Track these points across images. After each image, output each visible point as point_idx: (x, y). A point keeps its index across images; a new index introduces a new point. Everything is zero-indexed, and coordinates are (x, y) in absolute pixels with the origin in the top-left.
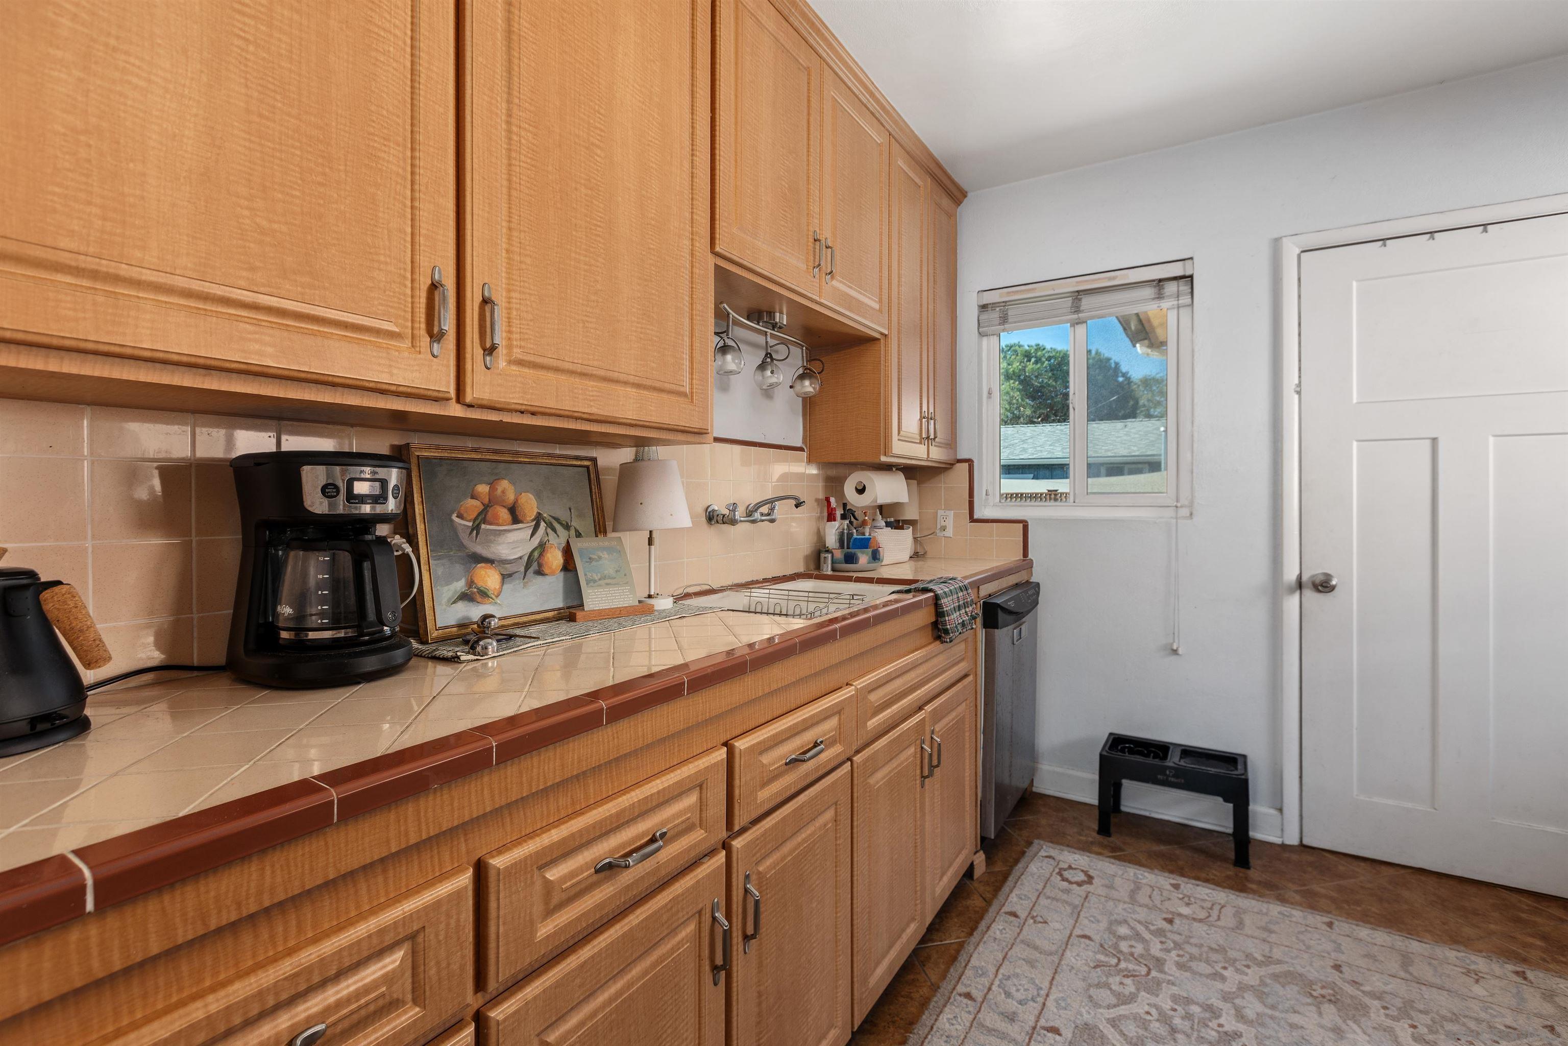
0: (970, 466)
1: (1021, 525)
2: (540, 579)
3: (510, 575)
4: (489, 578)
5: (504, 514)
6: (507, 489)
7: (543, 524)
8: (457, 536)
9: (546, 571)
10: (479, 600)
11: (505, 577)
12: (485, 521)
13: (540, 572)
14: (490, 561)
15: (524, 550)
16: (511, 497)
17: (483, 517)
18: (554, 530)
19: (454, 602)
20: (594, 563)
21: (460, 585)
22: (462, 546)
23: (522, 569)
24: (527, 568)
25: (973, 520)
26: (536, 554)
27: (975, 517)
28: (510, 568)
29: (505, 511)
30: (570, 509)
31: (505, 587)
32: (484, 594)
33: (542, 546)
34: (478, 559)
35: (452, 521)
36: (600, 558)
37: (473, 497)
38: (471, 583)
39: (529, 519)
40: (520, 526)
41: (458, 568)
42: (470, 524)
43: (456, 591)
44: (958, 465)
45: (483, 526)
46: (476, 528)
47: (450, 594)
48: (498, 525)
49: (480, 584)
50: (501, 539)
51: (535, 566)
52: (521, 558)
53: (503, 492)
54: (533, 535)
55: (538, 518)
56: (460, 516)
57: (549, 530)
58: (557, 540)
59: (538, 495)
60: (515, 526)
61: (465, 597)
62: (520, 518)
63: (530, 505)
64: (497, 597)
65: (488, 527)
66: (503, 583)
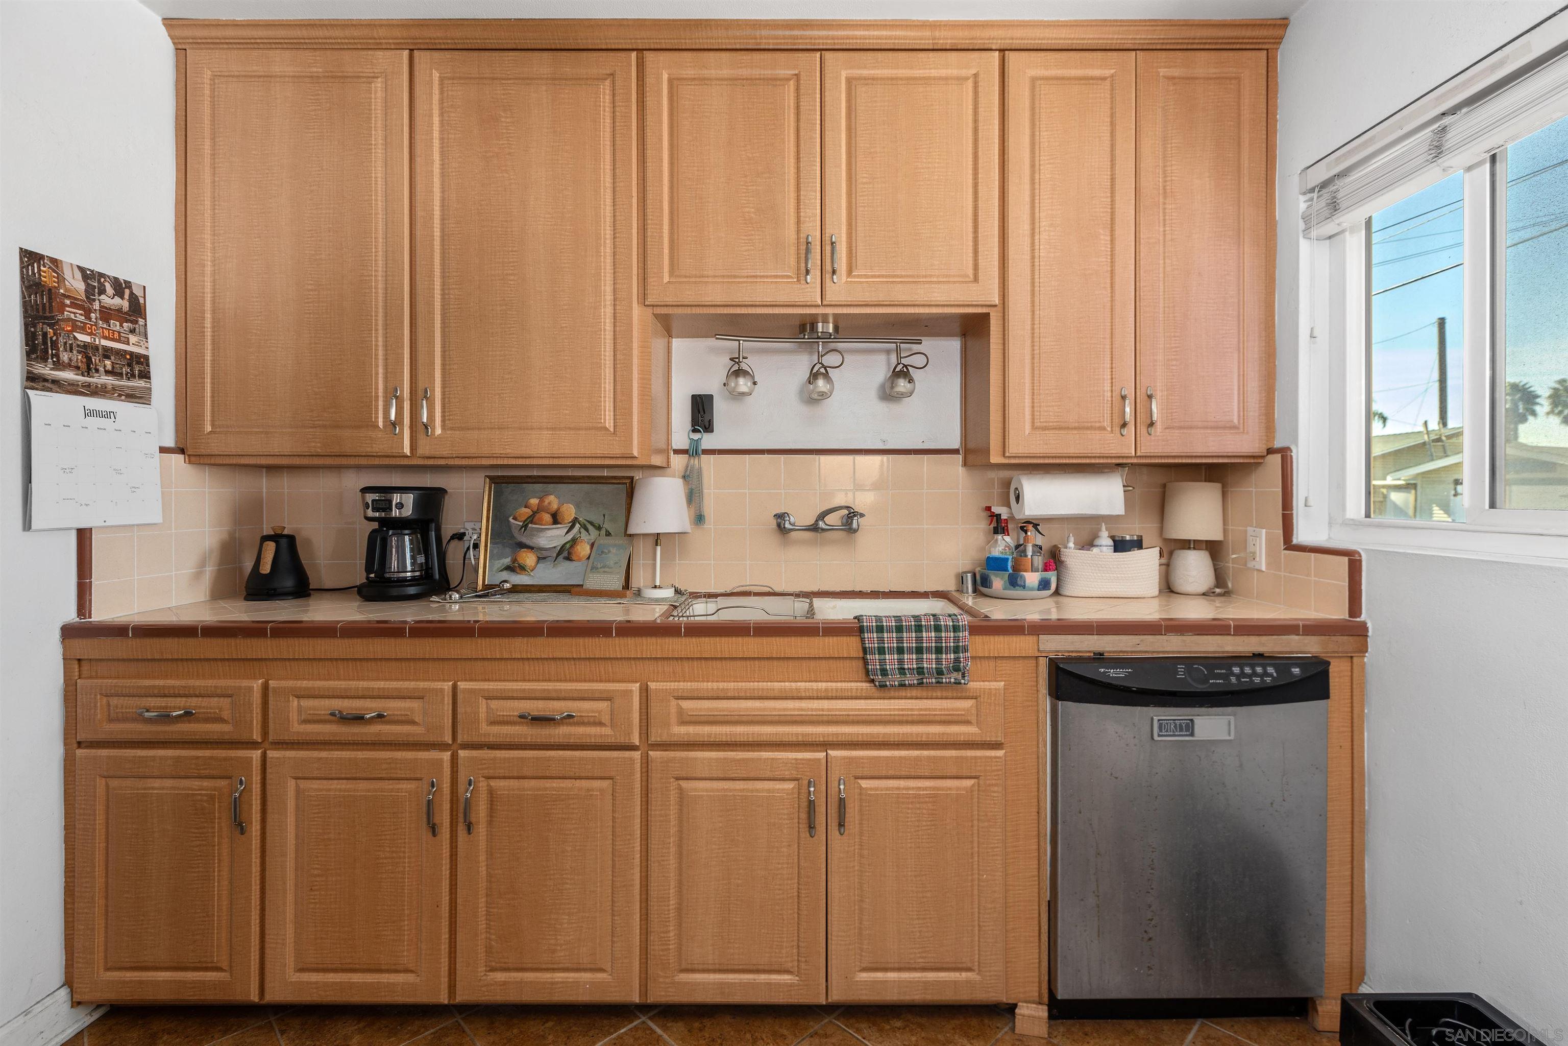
0: (1282, 457)
1: (1346, 559)
2: (567, 563)
3: (544, 558)
4: (529, 559)
5: (547, 517)
6: (553, 501)
7: (578, 526)
8: (511, 531)
9: (574, 558)
10: (519, 571)
11: (540, 559)
12: (532, 522)
13: (568, 558)
14: (531, 548)
15: (559, 543)
16: (555, 506)
17: (531, 519)
18: (587, 530)
19: (501, 571)
20: (603, 555)
21: (507, 561)
22: (512, 537)
23: (555, 555)
24: (559, 554)
25: (1289, 545)
26: (568, 546)
27: (1295, 541)
28: (545, 553)
29: (549, 516)
30: (604, 515)
31: (539, 565)
32: (523, 568)
33: (574, 541)
34: (522, 546)
35: (509, 521)
36: (609, 552)
37: (526, 507)
38: (514, 560)
39: (566, 521)
40: (559, 526)
41: (508, 550)
42: (521, 524)
43: (503, 564)
44: (1270, 456)
45: (530, 525)
46: (525, 526)
47: (499, 565)
48: (542, 525)
49: (521, 561)
50: (541, 535)
51: (565, 554)
52: (555, 547)
53: (549, 503)
54: (567, 532)
55: (574, 522)
56: (515, 519)
57: (582, 530)
58: (588, 537)
59: (578, 506)
60: (554, 526)
61: (509, 568)
62: (559, 520)
63: (569, 511)
64: (531, 571)
65: (534, 526)
66: (538, 562)
